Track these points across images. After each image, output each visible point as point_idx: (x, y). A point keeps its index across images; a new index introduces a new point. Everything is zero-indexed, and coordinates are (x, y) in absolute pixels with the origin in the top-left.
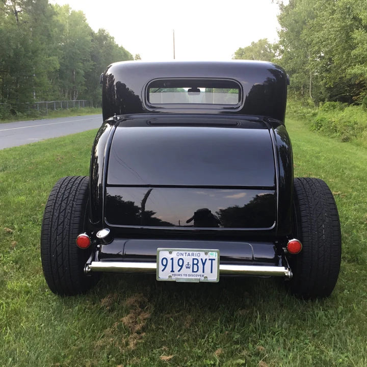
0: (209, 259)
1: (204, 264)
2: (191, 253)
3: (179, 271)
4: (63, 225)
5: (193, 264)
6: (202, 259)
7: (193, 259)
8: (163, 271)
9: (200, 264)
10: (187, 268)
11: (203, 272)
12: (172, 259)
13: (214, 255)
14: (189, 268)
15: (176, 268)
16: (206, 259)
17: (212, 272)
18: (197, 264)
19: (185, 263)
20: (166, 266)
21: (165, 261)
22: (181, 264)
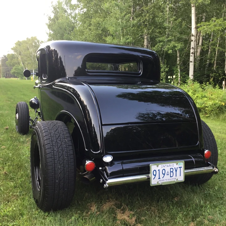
0: (179, 167)
1: (176, 171)
2: (169, 165)
3: (163, 178)
4: (63, 157)
5: (171, 172)
6: (175, 168)
7: (171, 168)
8: (154, 179)
9: (174, 171)
10: (167, 175)
11: (176, 176)
12: (159, 170)
13: (181, 164)
14: (168, 175)
15: (162, 176)
16: (177, 168)
17: (180, 176)
18: (172, 172)
19: (166, 172)
20: (155, 175)
21: (155, 172)
22: (164, 173)
